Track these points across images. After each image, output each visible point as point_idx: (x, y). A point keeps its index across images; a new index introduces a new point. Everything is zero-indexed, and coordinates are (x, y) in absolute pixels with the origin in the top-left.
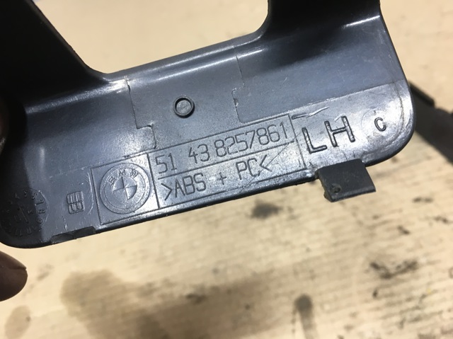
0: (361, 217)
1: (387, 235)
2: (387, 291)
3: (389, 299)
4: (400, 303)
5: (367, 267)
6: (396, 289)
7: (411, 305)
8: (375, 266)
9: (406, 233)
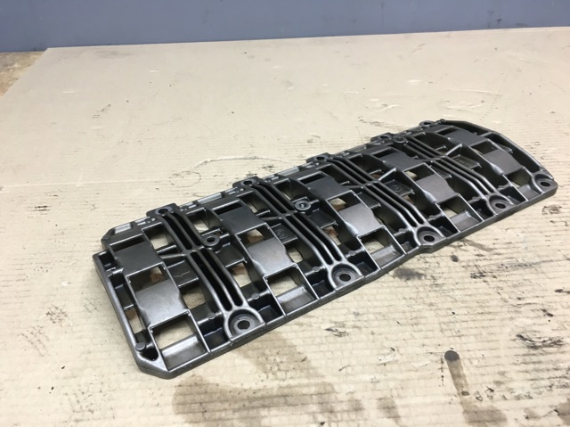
0: (506, 296)
1: (532, 314)
2: (535, 359)
3: (537, 366)
4: (548, 370)
5: (514, 337)
6: (542, 358)
7: (558, 374)
8: (521, 337)
9: (551, 315)
